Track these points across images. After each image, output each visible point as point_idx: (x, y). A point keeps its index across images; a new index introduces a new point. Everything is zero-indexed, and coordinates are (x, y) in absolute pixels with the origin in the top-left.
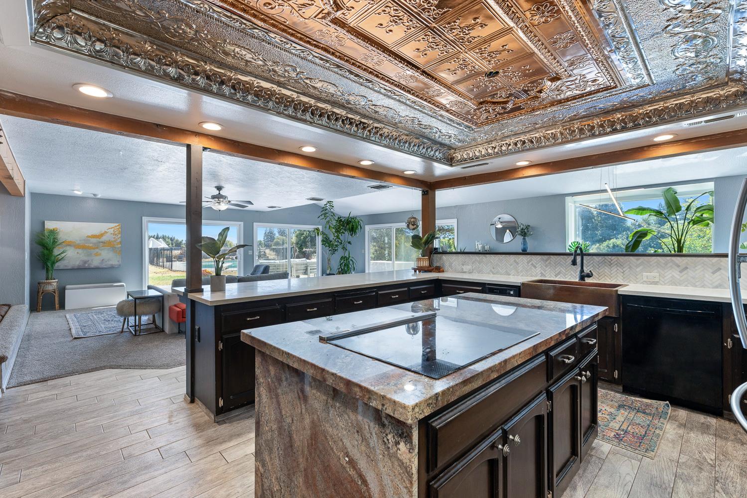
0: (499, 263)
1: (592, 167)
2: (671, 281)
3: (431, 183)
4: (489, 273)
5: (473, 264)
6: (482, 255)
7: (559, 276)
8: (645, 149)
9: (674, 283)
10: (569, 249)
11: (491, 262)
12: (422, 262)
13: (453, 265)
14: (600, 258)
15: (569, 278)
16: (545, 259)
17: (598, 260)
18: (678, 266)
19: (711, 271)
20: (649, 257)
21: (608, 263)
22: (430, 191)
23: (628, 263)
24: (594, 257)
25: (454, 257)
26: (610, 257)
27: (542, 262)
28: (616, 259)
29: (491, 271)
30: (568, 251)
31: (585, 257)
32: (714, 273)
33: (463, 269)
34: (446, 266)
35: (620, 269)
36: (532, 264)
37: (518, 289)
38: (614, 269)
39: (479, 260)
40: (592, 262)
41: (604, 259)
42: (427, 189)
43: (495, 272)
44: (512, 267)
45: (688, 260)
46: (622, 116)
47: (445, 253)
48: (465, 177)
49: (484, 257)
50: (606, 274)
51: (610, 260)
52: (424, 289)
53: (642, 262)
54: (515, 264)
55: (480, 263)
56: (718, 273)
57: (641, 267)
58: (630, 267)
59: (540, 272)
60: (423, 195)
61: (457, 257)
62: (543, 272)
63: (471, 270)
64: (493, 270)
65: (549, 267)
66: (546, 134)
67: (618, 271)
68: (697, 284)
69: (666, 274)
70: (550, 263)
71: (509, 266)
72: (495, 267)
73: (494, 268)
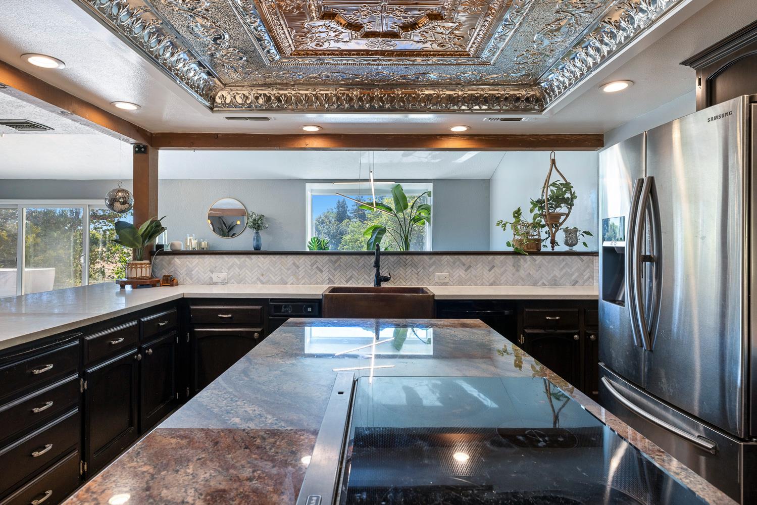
0: (270, 267)
1: (386, 148)
2: (458, 280)
3: (151, 134)
4: (255, 283)
5: (229, 269)
6: (245, 256)
7: (351, 281)
8: (438, 137)
9: (461, 282)
10: (308, 246)
11: (259, 266)
12: (139, 270)
13: (193, 273)
14: (395, 257)
15: (361, 283)
16: (334, 260)
17: (393, 260)
18: (464, 265)
19: (488, 269)
20: (440, 256)
21: (403, 263)
22: (150, 149)
23: (422, 262)
24: (389, 257)
25: (196, 259)
26: (405, 256)
27: (330, 264)
28: (411, 258)
29: (258, 279)
30: (308, 250)
31: (382, 258)
32: (490, 270)
33: (211, 278)
34: (181, 276)
35: (414, 270)
36: (317, 267)
37: (317, 304)
38: (409, 271)
39: (238, 263)
40: (387, 262)
41: (399, 259)
42: (145, 144)
43: (264, 281)
44: (289, 272)
45: (471, 259)
46: (402, 94)
47: (176, 253)
48: (217, 135)
49: (247, 259)
50: (401, 276)
51: (405, 260)
52: (162, 319)
53: (434, 261)
54: (294, 267)
55: (240, 268)
56: (493, 271)
57: (434, 267)
58: (424, 268)
59: (327, 278)
60: (135, 152)
61: (201, 260)
62: (331, 277)
63: (227, 278)
64: (262, 278)
65: (339, 270)
66: (320, 94)
67: (412, 272)
68: (478, 282)
69: (454, 274)
70: (340, 265)
71: (286, 271)
72: (264, 273)
73: (263, 275)
